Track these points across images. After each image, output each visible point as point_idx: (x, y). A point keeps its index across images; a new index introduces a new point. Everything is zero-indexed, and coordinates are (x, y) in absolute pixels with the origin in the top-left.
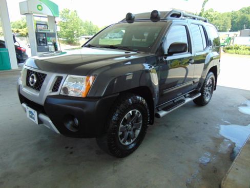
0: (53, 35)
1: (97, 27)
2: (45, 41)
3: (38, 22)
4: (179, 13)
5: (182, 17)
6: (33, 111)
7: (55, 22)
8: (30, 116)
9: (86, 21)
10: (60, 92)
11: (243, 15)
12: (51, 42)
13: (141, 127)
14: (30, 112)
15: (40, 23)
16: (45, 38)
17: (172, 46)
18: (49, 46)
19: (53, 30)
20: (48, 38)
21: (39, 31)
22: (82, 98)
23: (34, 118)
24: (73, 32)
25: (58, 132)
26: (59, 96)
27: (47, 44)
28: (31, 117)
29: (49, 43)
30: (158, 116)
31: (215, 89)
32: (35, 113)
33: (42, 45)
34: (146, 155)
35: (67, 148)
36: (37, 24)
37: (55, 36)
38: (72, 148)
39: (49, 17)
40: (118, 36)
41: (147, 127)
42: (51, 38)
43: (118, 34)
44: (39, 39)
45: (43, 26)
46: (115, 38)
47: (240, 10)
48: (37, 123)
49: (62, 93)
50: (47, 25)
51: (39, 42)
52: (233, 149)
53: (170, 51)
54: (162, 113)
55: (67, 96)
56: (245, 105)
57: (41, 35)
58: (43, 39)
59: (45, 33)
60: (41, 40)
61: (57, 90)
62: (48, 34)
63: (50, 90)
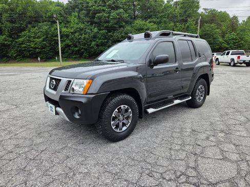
4: (169, 33)
10: (69, 91)
14: (51, 107)
22: (83, 94)
23: (53, 111)
25: (68, 120)
28: (51, 110)
30: (147, 112)
32: (54, 107)
48: (55, 114)
54: (151, 110)
55: (74, 93)
63: (63, 90)
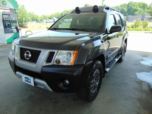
0: (15, 22)
1: (37, 16)
2: (9, 26)
3: (3, 13)
4: (108, 7)
5: (109, 10)
6: (29, 77)
7: (16, 13)
8: (26, 81)
9: (30, 12)
10: (53, 62)
11: (122, 8)
12: (14, 26)
13: (99, 80)
15: (5, 13)
16: (9, 23)
17: (112, 28)
18: (13, 29)
19: (15, 18)
20: (11, 24)
21: (5, 19)
22: (71, 66)
23: (30, 82)
24: (22, 19)
26: (53, 66)
27: (11, 28)
29: (12, 27)
30: (106, 72)
31: (126, 52)
32: (32, 78)
33: (8, 28)
34: (104, 97)
35: (51, 99)
36: (3, 14)
37: (16, 23)
38: (55, 99)
39: (10, 9)
40: (51, 21)
41: (102, 79)
42: (14, 24)
43: (51, 20)
44: (5, 25)
45: (7, 16)
46: (50, 22)
47: (120, 6)
48: (33, 85)
49: (55, 64)
50: (10, 15)
51: (5, 27)
52: (150, 87)
53: (111, 31)
54: (108, 70)
55: (59, 65)
56: (143, 60)
57: (6, 22)
58: (8, 25)
59: (9, 21)
60: (7, 25)
61: (50, 62)
62: (11, 21)
63: (45, 62)
